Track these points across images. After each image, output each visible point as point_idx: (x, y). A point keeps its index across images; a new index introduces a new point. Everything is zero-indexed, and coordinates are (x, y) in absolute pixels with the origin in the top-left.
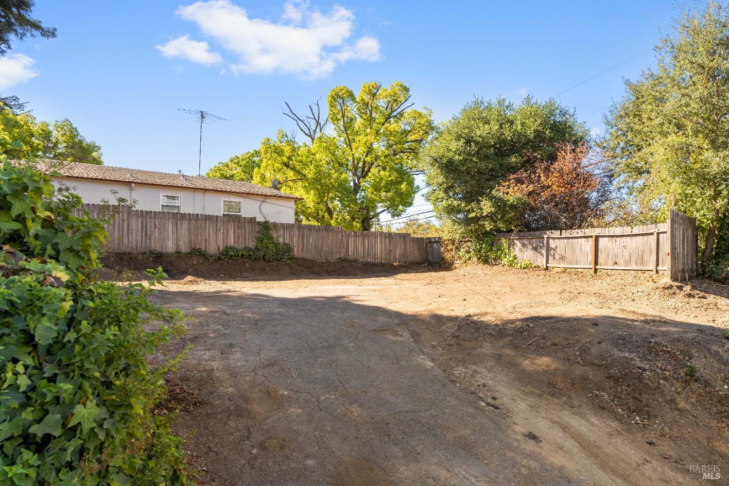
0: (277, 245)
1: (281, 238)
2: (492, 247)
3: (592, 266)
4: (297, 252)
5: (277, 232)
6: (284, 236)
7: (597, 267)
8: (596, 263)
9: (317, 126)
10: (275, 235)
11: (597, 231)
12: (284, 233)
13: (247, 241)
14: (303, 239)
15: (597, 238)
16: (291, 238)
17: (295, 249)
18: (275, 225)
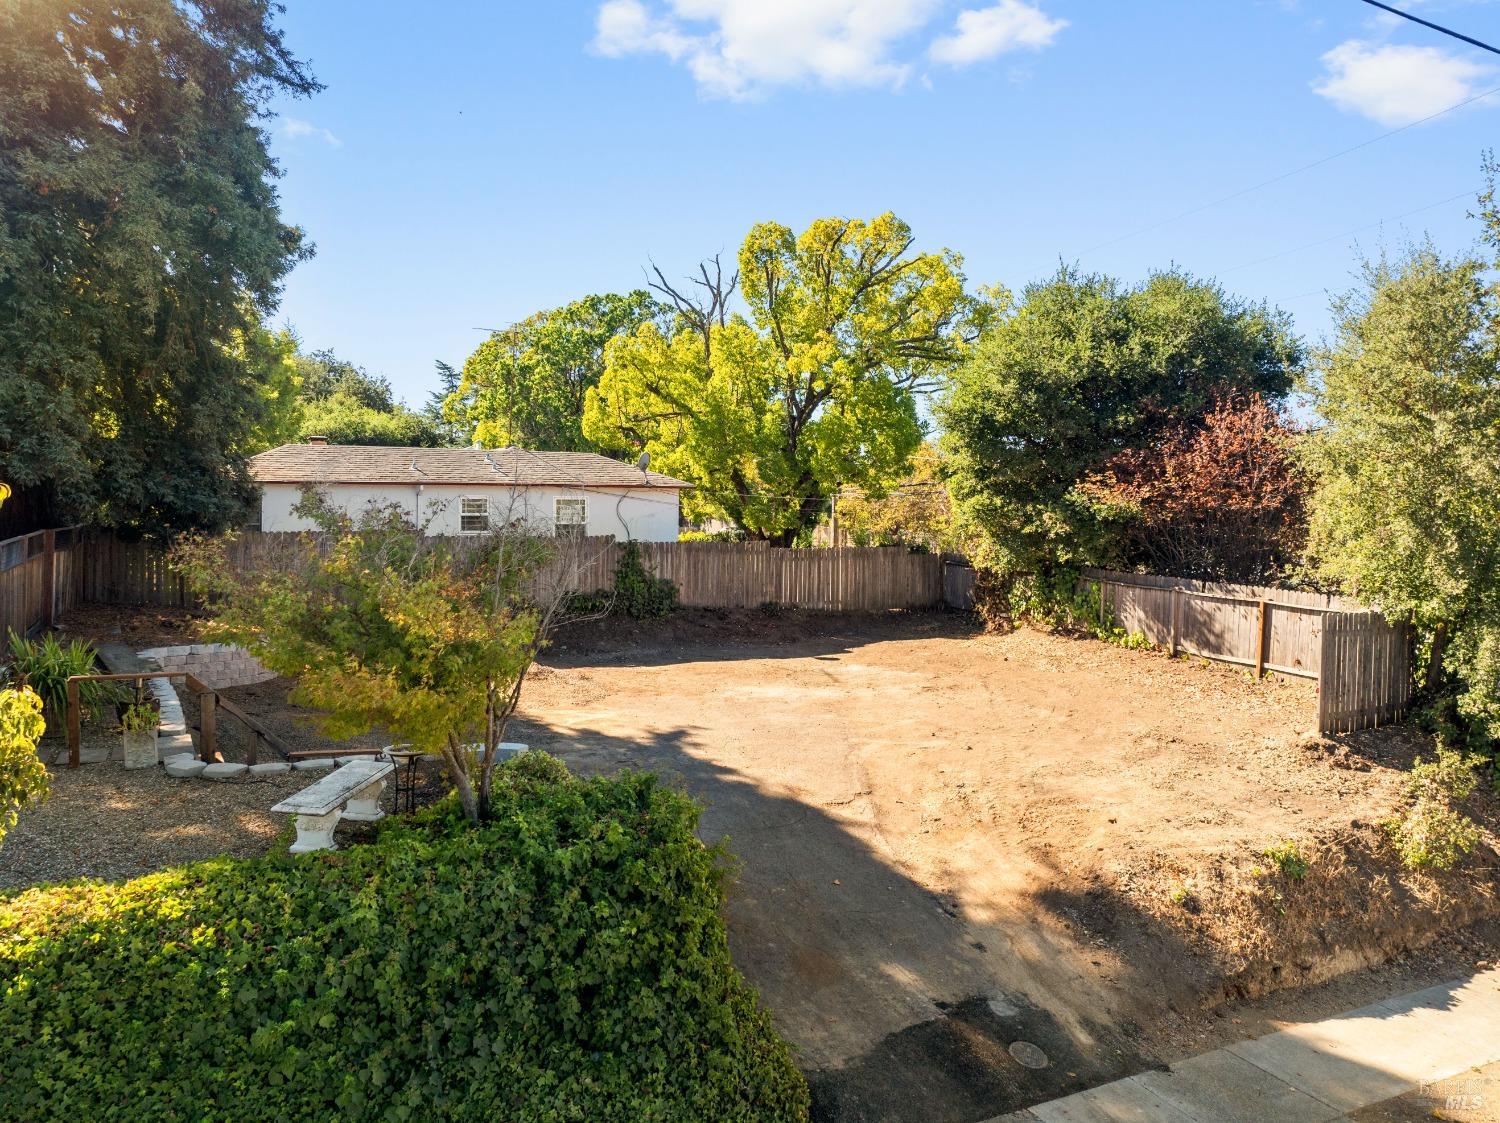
0: (649, 583)
1: (658, 570)
2: (1074, 593)
3: (1256, 662)
4: (684, 596)
5: (650, 560)
6: (662, 565)
7: (1266, 665)
8: (1265, 657)
9: (715, 304)
10: (646, 565)
11: (1267, 594)
12: (662, 561)
13: (600, 579)
14: (696, 572)
15: (1268, 609)
16: (676, 570)
17: (682, 590)
18: (647, 546)
